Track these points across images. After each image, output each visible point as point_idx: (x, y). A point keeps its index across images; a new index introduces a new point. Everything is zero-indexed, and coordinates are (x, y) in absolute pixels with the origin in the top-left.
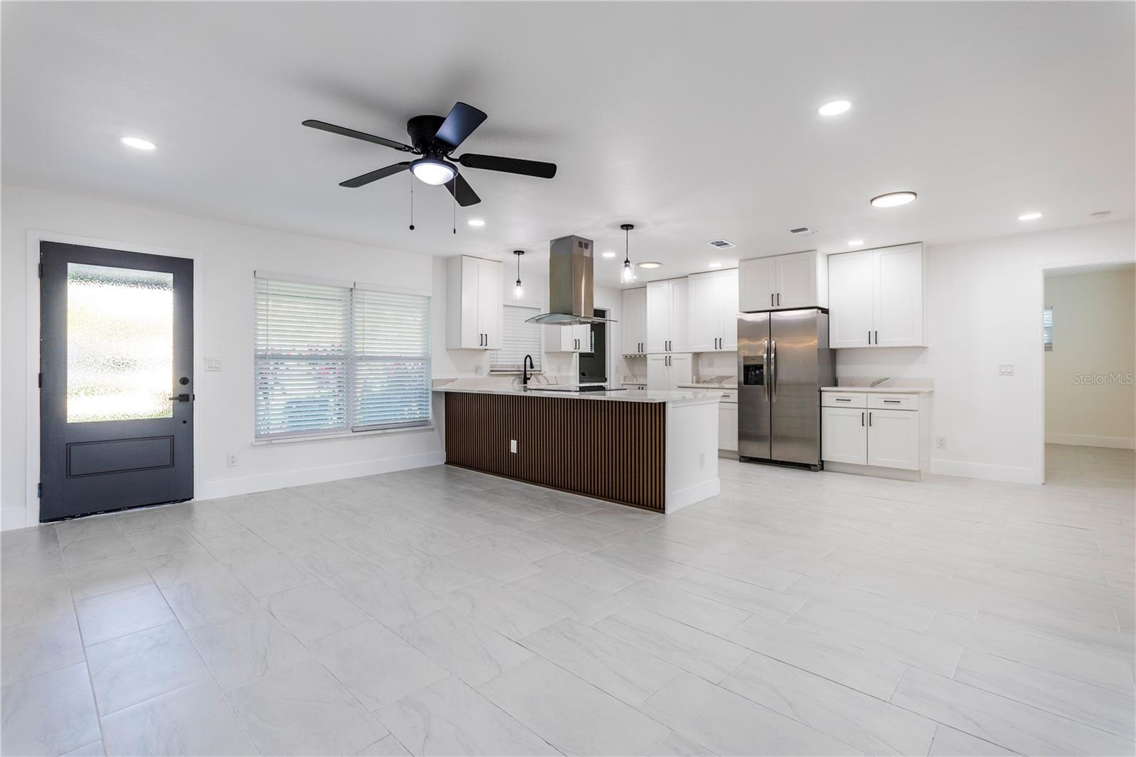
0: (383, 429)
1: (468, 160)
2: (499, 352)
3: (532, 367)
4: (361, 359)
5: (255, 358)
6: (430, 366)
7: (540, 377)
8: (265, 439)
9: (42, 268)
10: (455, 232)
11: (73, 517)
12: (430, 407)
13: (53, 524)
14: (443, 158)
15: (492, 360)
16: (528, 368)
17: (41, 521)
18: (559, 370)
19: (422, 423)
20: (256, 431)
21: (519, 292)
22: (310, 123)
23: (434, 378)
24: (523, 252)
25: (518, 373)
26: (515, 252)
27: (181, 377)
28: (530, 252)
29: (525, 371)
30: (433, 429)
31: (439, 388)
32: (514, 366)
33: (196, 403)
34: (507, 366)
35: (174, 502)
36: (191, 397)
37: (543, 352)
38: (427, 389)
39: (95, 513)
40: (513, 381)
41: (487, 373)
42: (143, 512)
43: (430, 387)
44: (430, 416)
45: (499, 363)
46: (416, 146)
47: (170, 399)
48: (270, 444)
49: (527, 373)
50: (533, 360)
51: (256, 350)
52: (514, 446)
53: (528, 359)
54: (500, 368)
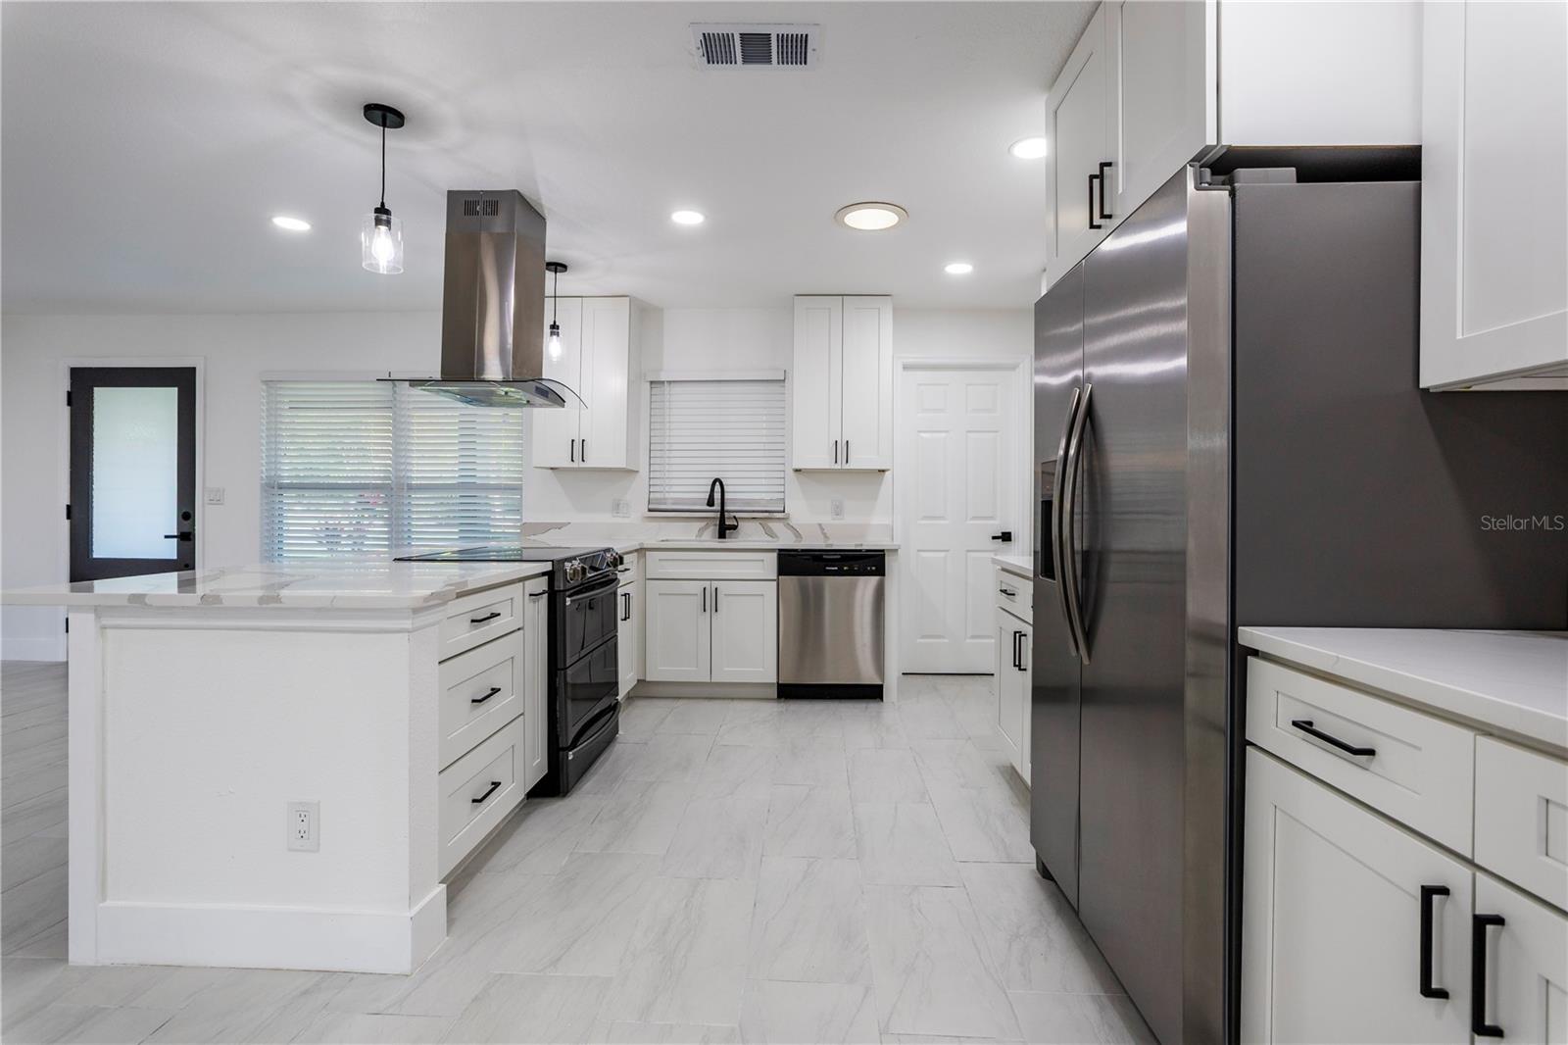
5: (263, 487)
6: (522, 500)
9: (71, 395)
15: (655, 488)
25: (712, 515)
27: (182, 512)
29: (722, 511)
32: (690, 501)
36: (192, 536)
41: (639, 514)
45: (672, 495)
47: (173, 537)
54: (673, 504)
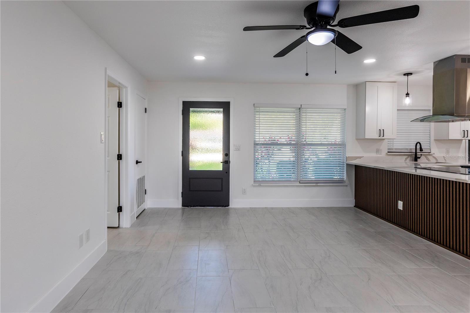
0: (316, 183)
1: (344, 23)
2: (394, 140)
3: (421, 150)
4: (304, 145)
5: (254, 144)
6: (345, 148)
7: (429, 157)
8: (259, 183)
9: (183, 111)
10: (336, 73)
11: (191, 206)
12: (345, 172)
13: (185, 208)
14: (327, 26)
15: (389, 145)
16: (418, 151)
17: (182, 206)
18: (448, 152)
19: (340, 182)
20: (254, 179)
21: (407, 101)
22: (246, 29)
23: (347, 156)
24: (411, 74)
25: (410, 154)
26: (405, 75)
27: (225, 153)
28: (416, 72)
29: (416, 152)
30: (346, 186)
31: (351, 162)
32: (407, 149)
33: (231, 164)
34: (402, 149)
35: (223, 206)
36: (229, 162)
37: (433, 138)
38: (343, 162)
39: (198, 206)
40: (406, 159)
41: (385, 154)
42: (211, 209)
43: (345, 161)
44: (345, 178)
45: (394, 147)
46: (309, 24)
47: (221, 162)
48: (260, 186)
49: (418, 153)
50: (422, 145)
51: (255, 141)
52: (400, 205)
53: (418, 145)
54: (395, 150)
